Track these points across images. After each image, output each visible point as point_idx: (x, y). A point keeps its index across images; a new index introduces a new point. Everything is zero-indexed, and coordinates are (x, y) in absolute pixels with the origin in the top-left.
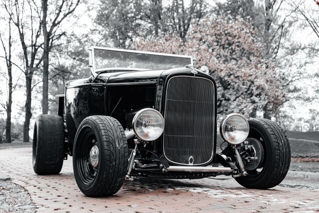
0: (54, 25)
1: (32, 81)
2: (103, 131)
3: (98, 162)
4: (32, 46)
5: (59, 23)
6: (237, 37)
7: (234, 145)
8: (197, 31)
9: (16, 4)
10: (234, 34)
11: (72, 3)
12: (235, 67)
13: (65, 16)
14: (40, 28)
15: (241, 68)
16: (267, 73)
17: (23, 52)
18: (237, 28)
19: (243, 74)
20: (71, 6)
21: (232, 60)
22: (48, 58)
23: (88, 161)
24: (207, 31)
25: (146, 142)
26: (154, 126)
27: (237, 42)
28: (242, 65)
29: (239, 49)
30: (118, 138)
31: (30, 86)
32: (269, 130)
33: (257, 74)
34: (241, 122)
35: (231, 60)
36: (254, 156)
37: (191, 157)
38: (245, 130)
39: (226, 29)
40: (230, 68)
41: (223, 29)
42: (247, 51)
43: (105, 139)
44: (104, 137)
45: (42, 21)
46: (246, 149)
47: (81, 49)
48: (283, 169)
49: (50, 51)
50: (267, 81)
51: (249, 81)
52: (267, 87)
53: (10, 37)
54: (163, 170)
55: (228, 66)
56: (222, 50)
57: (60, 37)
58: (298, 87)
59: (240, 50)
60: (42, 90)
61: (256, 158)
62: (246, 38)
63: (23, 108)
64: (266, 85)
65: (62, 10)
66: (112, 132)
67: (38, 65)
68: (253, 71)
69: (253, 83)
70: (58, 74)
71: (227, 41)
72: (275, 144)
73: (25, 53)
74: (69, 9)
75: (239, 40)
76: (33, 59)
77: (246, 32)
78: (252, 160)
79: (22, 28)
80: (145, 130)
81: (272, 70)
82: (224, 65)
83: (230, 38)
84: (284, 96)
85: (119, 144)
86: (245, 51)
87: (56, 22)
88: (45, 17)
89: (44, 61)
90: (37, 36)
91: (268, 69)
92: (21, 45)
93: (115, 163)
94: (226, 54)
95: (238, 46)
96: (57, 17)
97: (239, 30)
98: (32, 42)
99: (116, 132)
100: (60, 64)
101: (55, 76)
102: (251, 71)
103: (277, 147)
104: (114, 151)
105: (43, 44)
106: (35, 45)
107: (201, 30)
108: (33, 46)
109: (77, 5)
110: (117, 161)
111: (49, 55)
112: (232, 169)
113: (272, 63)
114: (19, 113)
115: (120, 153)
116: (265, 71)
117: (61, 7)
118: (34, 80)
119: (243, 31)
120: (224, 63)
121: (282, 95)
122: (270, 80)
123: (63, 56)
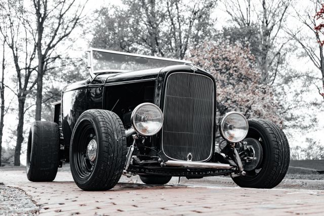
0: (49, 48)
1: (25, 104)
2: (101, 123)
3: (95, 156)
4: (26, 69)
5: (54, 46)
6: (235, 62)
7: (233, 143)
8: (195, 54)
9: (11, 26)
10: (232, 59)
11: (68, 26)
12: (232, 91)
13: (61, 39)
14: (35, 51)
15: (239, 93)
16: (265, 98)
17: (17, 75)
18: (235, 53)
19: (240, 99)
20: (66, 29)
21: (230, 85)
22: (42, 82)
23: (85, 156)
24: (205, 54)
25: (144, 136)
26: (153, 120)
27: (233, 67)
28: (240, 90)
29: (236, 74)
30: (117, 130)
31: (23, 110)
32: (268, 129)
33: (254, 99)
34: (240, 120)
35: (228, 84)
36: (253, 156)
37: (190, 154)
38: (244, 128)
39: (223, 53)
40: (227, 93)
41: (220, 53)
42: (245, 76)
43: (103, 131)
44: (103, 128)
45: (37, 44)
46: (245, 148)
47: (76, 73)
48: (282, 168)
49: (44, 74)
50: (265, 106)
51: (246, 107)
52: (264, 112)
53: (4, 60)
54: (162, 163)
55: (225, 90)
56: (219, 75)
57: (54, 60)
58: (295, 115)
59: (238, 75)
60: (35, 113)
61: (255, 158)
62: (243, 63)
63: (14, 132)
64: (263, 110)
65: (57, 33)
66: (110, 124)
67: (31, 88)
68: (251, 96)
69: (250, 108)
70: (52, 98)
71: (225, 66)
72: (274, 143)
73: (19, 76)
74: (65, 32)
75: (236, 65)
76: (27, 82)
77: (243, 57)
78: (251, 160)
79: (17, 51)
80: (144, 124)
81: (269, 95)
82: (221, 90)
83: (227, 63)
84: (281, 123)
85: (118, 137)
86: (242, 77)
87: (51, 45)
88: (40, 39)
89: (38, 85)
90: (32, 59)
91: (265, 95)
92: (15, 67)
93: (114, 155)
94: (223, 78)
95: (235, 71)
96: (53, 40)
97: (237, 54)
98: (26, 64)
99: (115, 124)
100: (54, 87)
101: (48, 99)
102: (248, 96)
103: (276, 146)
104: (112, 143)
105: (38, 66)
106: (29, 68)
107: (198, 54)
108: (28, 68)
109: (73, 28)
110: (116, 153)
111: (43, 78)
112: (231, 165)
113: (270, 89)
114: (10, 137)
115: (118, 145)
116: (263, 96)
117: (56, 31)
118: (27, 104)
119: (240, 56)
120: (221, 88)
121: (280, 121)
122: (268, 106)
123: (57, 79)
